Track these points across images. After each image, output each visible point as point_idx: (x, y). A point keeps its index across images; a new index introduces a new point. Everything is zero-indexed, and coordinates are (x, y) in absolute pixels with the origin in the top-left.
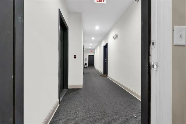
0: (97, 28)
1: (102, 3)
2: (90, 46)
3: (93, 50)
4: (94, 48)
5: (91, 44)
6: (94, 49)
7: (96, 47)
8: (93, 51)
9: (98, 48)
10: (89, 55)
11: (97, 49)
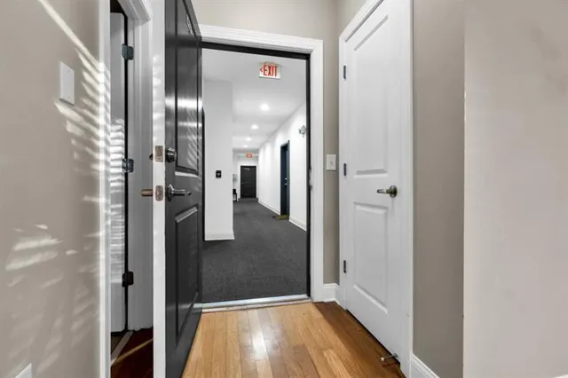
0: (265, 107)
1: (274, 77)
2: (247, 142)
3: (253, 153)
4: (256, 147)
5: (249, 139)
6: (257, 151)
7: (263, 145)
8: (253, 155)
9: (268, 148)
10: (242, 167)
11: (264, 150)
